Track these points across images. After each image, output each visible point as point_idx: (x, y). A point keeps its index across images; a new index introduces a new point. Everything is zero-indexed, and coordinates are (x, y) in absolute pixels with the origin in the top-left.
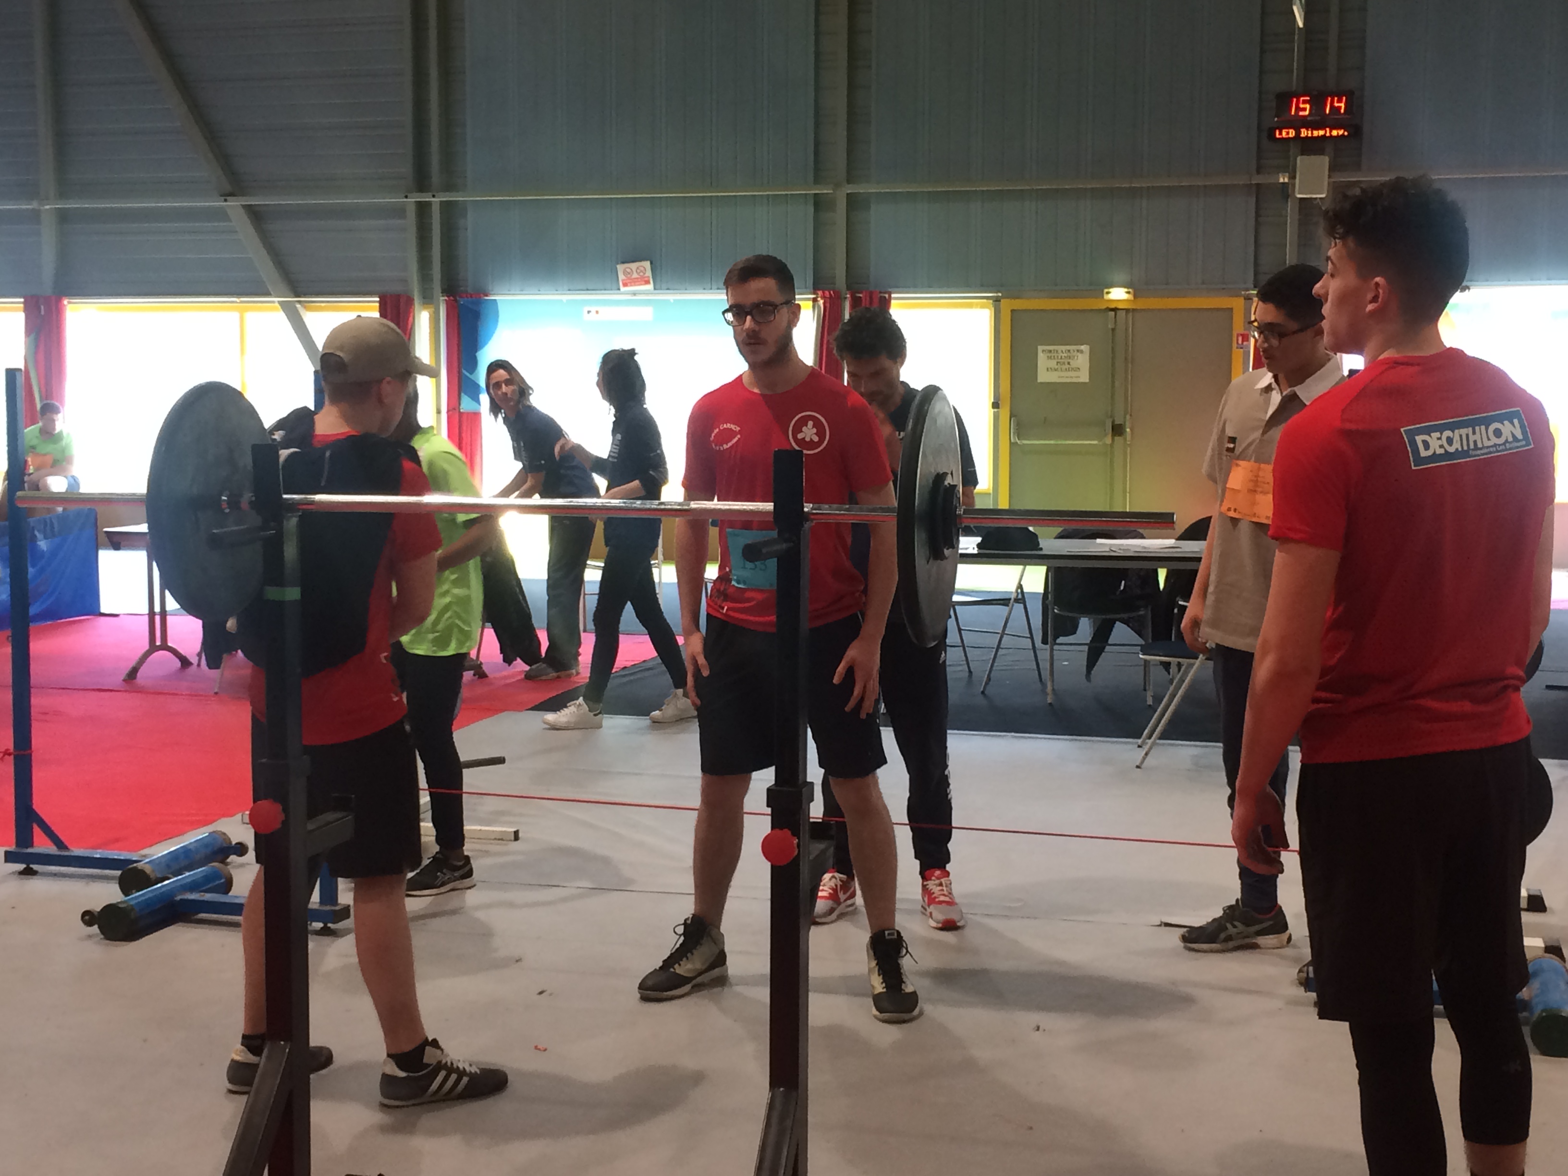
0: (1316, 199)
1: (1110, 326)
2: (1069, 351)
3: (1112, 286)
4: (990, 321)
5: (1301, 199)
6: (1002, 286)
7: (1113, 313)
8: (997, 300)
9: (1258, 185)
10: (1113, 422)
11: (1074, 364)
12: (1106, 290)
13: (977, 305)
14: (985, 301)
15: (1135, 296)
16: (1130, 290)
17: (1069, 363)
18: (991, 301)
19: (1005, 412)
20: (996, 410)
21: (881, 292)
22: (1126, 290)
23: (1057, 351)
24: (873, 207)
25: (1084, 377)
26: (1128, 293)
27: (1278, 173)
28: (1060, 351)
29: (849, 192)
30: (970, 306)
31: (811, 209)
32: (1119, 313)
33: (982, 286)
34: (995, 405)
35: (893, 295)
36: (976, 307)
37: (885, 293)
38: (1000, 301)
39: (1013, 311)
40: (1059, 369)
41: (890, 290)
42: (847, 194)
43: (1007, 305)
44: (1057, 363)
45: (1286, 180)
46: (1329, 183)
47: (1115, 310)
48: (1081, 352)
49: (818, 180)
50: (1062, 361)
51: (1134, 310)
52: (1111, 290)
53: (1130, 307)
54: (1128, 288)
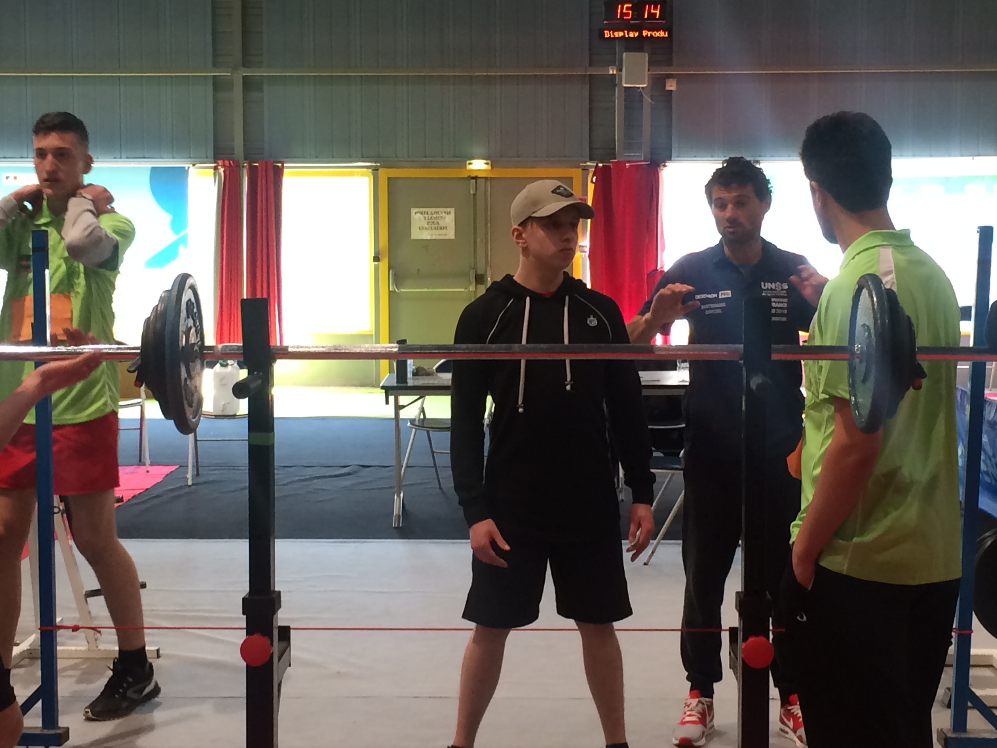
0: (639, 88)
1: (472, 192)
2: (437, 213)
3: (473, 158)
4: (370, 186)
5: (626, 87)
6: (379, 156)
7: (474, 180)
8: (375, 170)
9: (590, 75)
10: (476, 272)
11: (442, 223)
12: (468, 162)
13: (358, 174)
14: (365, 170)
15: (492, 167)
16: (489, 161)
17: (438, 223)
18: (370, 170)
19: (384, 264)
20: (376, 263)
21: (274, 162)
22: (485, 161)
23: (427, 212)
24: (265, 87)
25: (451, 234)
26: (487, 164)
27: (608, 66)
28: (429, 213)
29: (244, 75)
30: (351, 174)
31: (211, 88)
32: (479, 180)
33: (362, 157)
34: (376, 259)
35: (285, 165)
36: (357, 176)
37: (279, 162)
38: (377, 170)
39: (388, 178)
40: (430, 228)
41: (282, 160)
42: (243, 77)
43: (384, 174)
44: (428, 223)
45: (615, 72)
46: (649, 75)
47: (476, 178)
48: (449, 213)
49: (216, 65)
50: (433, 221)
51: (491, 178)
52: (472, 161)
53: (489, 176)
54: (486, 159)
